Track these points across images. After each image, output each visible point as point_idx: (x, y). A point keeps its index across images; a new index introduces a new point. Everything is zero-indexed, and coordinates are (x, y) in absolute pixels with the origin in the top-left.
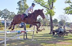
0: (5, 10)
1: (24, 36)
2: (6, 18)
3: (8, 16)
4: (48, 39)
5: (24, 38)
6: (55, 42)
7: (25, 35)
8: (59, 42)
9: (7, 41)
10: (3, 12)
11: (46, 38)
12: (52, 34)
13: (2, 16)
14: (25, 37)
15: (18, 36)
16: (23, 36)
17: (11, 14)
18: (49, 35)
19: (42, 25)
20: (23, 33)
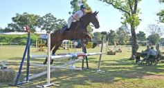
0: (47, 15)
1: (83, 62)
2: (50, 30)
3: (53, 25)
4: (128, 70)
5: (83, 68)
6: (140, 74)
7: (85, 61)
8: (149, 75)
9: (51, 73)
10: (44, 19)
11: (124, 68)
12: (135, 61)
13: (42, 27)
14: (85, 65)
15: (72, 64)
16: (81, 64)
17: (58, 23)
18: (130, 61)
19: (115, 43)
20: (81, 58)
